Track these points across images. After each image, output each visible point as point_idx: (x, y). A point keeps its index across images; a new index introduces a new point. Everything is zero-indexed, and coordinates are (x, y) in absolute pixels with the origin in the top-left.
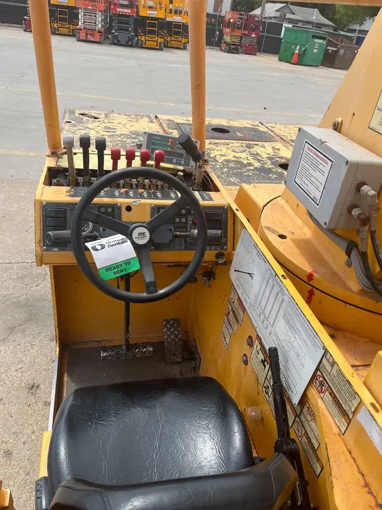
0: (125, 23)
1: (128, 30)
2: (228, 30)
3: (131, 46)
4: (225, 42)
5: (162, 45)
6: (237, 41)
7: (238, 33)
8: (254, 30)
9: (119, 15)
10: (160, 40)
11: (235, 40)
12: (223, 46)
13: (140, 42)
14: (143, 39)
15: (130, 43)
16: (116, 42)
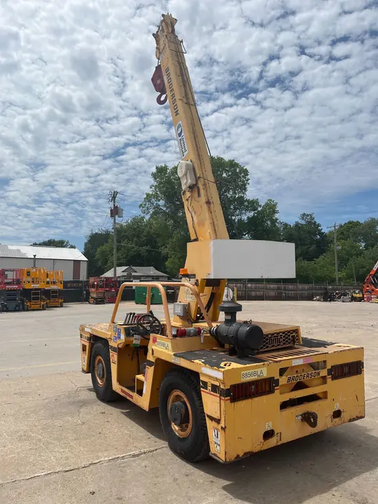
0: (14, 295)
1: (15, 300)
2: (93, 290)
3: (18, 311)
4: (92, 298)
5: (45, 306)
6: (101, 295)
7: (100, 290)
8: (113, 287)
9: (8, 290)
10: (42, 303)
11: (99, 295)
12: (91, 300)
13: (26, 307)
14: (29, 304)
15: (17, 308)
16: (5, 309)
